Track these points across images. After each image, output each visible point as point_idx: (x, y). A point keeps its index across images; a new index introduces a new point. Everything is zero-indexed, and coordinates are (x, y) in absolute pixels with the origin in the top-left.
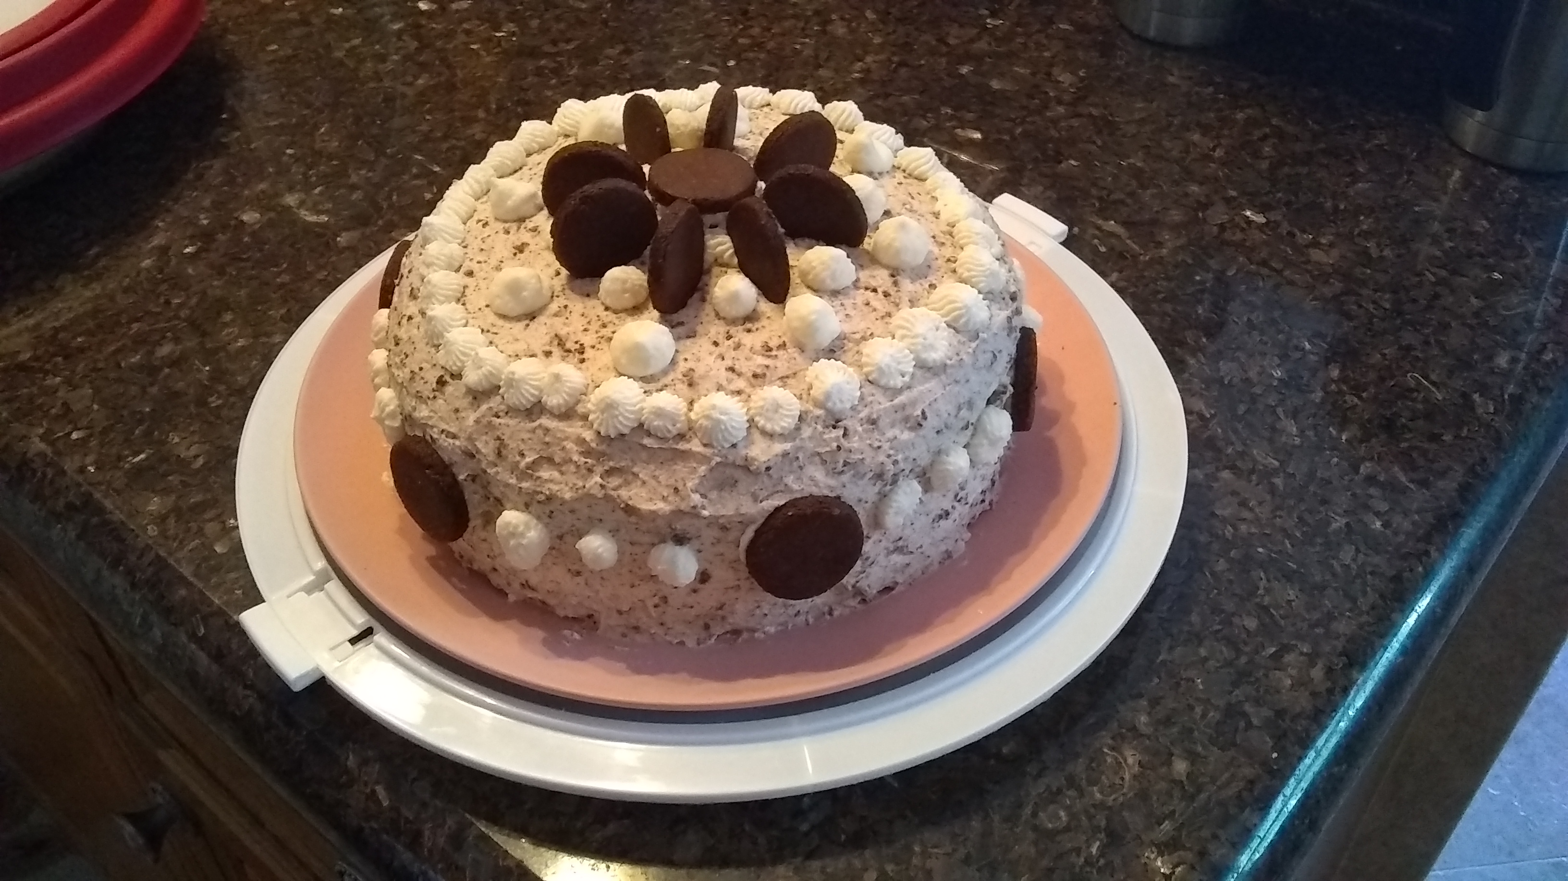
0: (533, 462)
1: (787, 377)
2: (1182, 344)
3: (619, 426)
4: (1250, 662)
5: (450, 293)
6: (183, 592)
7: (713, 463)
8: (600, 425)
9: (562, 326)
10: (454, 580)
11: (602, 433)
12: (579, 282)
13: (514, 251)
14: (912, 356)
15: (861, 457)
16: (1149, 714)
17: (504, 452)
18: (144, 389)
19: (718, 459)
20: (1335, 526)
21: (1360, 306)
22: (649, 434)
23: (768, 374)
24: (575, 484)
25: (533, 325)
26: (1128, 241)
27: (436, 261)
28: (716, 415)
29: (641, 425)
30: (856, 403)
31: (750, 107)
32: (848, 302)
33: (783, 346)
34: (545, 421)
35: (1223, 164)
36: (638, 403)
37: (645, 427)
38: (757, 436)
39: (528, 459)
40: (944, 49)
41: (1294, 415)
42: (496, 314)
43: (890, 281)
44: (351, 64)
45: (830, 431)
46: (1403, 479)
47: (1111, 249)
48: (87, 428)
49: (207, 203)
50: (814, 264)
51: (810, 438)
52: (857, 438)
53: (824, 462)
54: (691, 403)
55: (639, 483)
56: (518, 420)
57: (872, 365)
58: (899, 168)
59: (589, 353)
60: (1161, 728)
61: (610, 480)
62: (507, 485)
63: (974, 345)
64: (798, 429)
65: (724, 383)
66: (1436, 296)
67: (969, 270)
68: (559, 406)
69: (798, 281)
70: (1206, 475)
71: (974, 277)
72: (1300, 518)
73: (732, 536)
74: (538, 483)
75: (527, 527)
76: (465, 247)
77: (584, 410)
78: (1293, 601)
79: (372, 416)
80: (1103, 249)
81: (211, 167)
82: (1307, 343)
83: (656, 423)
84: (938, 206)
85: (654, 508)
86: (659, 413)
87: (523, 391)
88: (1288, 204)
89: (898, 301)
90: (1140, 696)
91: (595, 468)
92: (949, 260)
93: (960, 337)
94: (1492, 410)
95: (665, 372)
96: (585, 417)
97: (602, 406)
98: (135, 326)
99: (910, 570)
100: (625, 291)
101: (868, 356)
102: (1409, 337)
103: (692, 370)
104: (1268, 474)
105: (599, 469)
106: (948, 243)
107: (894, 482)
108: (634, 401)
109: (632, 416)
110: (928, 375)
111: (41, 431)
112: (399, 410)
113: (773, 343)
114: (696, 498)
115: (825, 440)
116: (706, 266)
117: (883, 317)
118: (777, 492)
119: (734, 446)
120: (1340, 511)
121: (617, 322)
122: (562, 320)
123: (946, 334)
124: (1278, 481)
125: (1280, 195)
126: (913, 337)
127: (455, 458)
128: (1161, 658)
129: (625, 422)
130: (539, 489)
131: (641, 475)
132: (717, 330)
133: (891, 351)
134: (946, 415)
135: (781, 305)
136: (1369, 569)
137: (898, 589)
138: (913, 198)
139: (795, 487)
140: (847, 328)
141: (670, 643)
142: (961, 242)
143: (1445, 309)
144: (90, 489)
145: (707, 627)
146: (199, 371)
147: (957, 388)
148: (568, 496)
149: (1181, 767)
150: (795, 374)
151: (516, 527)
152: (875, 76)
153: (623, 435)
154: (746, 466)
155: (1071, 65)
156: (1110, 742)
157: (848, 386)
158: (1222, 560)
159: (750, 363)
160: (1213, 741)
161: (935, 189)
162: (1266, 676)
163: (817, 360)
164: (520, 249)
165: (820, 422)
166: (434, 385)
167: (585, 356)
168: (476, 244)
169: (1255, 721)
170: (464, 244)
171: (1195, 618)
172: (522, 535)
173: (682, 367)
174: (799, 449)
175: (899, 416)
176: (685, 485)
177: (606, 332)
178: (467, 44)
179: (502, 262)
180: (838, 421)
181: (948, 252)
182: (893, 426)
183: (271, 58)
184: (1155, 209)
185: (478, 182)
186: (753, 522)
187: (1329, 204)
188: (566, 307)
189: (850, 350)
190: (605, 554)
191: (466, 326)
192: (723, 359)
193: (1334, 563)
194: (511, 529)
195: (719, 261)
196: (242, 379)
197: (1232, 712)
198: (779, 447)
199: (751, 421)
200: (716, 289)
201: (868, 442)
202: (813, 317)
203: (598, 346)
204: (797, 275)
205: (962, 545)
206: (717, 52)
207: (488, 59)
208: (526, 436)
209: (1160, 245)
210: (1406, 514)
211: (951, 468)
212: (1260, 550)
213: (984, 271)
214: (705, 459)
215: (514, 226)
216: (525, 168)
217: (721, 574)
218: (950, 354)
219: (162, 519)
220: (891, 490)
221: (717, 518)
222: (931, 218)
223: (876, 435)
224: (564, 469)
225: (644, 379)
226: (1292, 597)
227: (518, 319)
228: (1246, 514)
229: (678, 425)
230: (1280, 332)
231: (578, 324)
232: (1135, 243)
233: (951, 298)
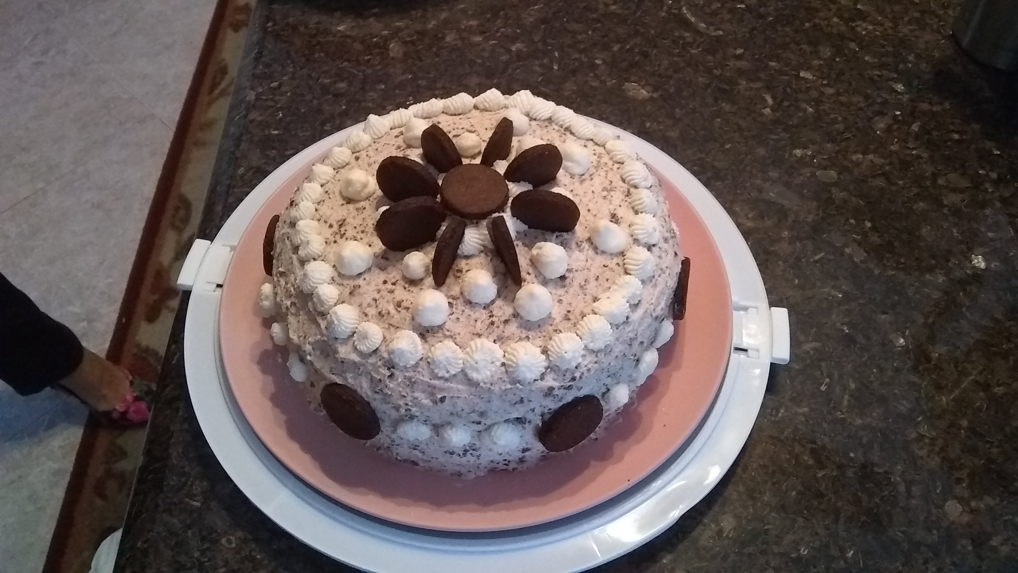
0: (282, 272)
1: (393, 326)
7: (324, 338)
9: (352, 217)
11: (301, 284)
14: (462, 366)
15: (391, 393)
18: (313, 99)
19: (327, 339)
22: (312, 300)
23: (385, 317)
25: (345, 206)
26: (847, 397)
29: (312, 294)
30: (409, 366)
32: (467, 311)
33: (407, 309)
34: (295, 257)
37: (313, 297)
38: (349, 342)
39: (282, 270)
40: (928, 183)
42: (340, 188)
43: (506, 317)
45: (384, 369)
49: (443, 16)
51: (372, 364)
52: (395, 383)
53: (371, 381)
54: (341, 302)
55: (297, 320)
56: (290, 247)
57: (434, 355)
58: (623, 255)
59: (341, 240)
61: (292, 307)
63: (509, 386)
64: (370, 355)
65: (364, 305)
67: (552, 346)
68: (301, 257)
71: (551, 351)
73: (318, 377)
75: (267, 298)
76: (374, 142)
83: (316, 300)
84: (603, 296)
85: (293, 337)
86: (320, 297)
87: (298, 238)
89: (492, 332)
91: (291, 297)
92: (556, 330)
93: (504, 376)
95: (350, 277)
96: (303, 271)
99: (429, 465)
101: (438, 348)
103: (360, 286)
105: (293, 299)
106: (572, 321)
110: (466, 382)
113: (404, 304)
114: (309, 348)
115: (378, 371)
117: (474, 334)
118: (341, 376)
119: (336, 339)
122: (356, 213)
123: (495, 369)
126: (471, 357)
127: (274, 243)
129: (307, 289)
130: (277, 286)
131: (300, 317)
132: (394, 275)
133: (449, 355)
134: (459, 409)
135: (436, 287)
137: (420, 467)
138: (597, 279)
139: (350, 380)
140: (449, 325)
146: (340, 106)
147: (478, 401)
148: (280, 300)
150: (398, 327)
152: (857, 171)
153: (306, 293)
154: (335, 352)
157: (412, 356)
159: (386, 305)
161: (618, 285)
163: (413, 329)
165: (383, 361)
167: (339, 240)
168: (379, 144)
170: (376, 140)
174: (363, 365)
175: (429, 390)
176: (309, 337)
177: (360, 236)
179: (375, 163)
180: (393, 368)
181: (564, 325)
182: (424, 392)
186: (327, 380)
188: (365, 208)
189: (438, 337)
191: (322, 185)
192: (378, 293)
198: (355, 357)
199: (353, 333)
201: (401, 389)
203: (349, 240)
205: (473, 475)
208: (287, 258)
209: (863, 415)
211: (446, 436)
214: (322, 334)
215: (404, 147)
218: (487, 381)
219: (249, 168)
220: (407, 420)
221: (314, 365)
223: (408, 390)
224: (285, 286)
225: (340, 275)
227: (344, 198)
229: (323, 309)
231: (357, 222)
232: (848, 401)
233: (515, 353)
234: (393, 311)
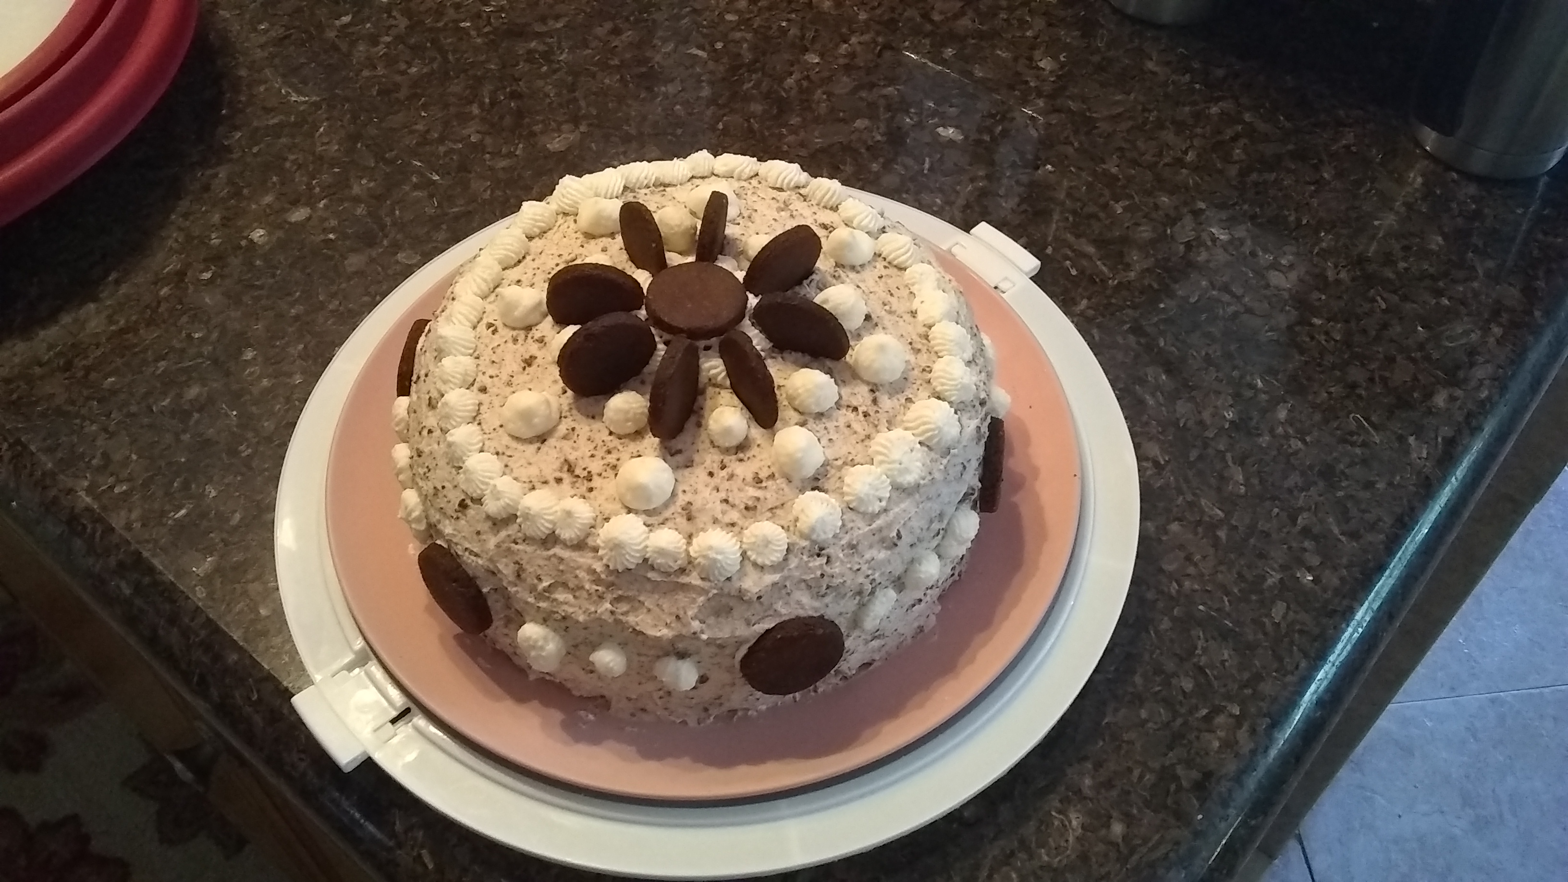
0: (550, 586)
1: (776, 508)
2: (1142, 381)
3: (626, 563)
4: (1185, 723)
5: (467, 414)
6: (235, 657)
7: (710, 595)
8: (609, 560)
9: (571, 451)
10: (480, 659)
11: (611, 568)
12: (584, 400)
13: (523, 365)
14: (889, 481)
15: (842, 581)
16: (1093, 777)
17: (523, 576)
18: (177, 435)
19: (715, 591)
20: (1270, 581)
21: (1312, 338)
22: (652, 568)
23: (759, 507)
24: (588, 609)
25: (544, 448)
26: (1099, 263)
27: (452, 380)
28: (712, 555)
29: (646, 560)
30: (838, 531)
31: (739, 179)
32: (831, 425)
33: (772, 476)
34: (557, 550)
35: (1195, 169)
36: (641, 543)
37: (649, 563)
38: (749, 568)
39: (545, 584)
40: (929, 27)
41: (1241, 461)
42: (509, 435)
43: (869, 397)
44: (344, 47)
45: (815, 560)
46: (1336, 531)
47: (1082, 272)
48: (129, 480)
49: (216, 218)
50: (800, 391)
51: (797, 567)
52: (838, 564)
53: (809, 587)
54: (690, 537)
55: (645, 611)
56: (534, 548)
57: (853, 495)
58: (880, 255)
59: (596, 482)
60: (1103, 791)
61: (619, 605)
62: (527, 603)
63: (945, 461)
64: (785, 559)
65: (720, 516)
66: (1385, 326)
67: (943, 384)
68: (571, 540)
69: (786, 403)
70: (1157, 528)
71: (947, 391)
72: (1240, 575)
73: (728, 651)
74: (555, 603)
75: (545, 639)
76: (477, 358)
77: (593, 544)
78: (1226, 661)
79: (399, 516)
80: (1074, 272)
81: (216, 175)
82: (1259, 381)
83: (659, 561)
84: (916, 304)
85: (659, 634)
86: (661, 552)
87: (539, 525)
88: (1253, 218)
89: (876, 422)
90: (1085, 758)
91: (605, 595)
92: (924, 370)
93: (933, 455)
94: (1424, 455)
95: (666, 505)
96: (596, 550)
97: (611, 545)
98: (162, 364)
99: (887, 648)
100: (628, 420)
101: (849, 485)
102: (1356, 374)
103: (690, 503)
104: (1212, 526)
105: (609, 596)
106: (924, 350)
107: (872, 593)
108: (639, 540)
109: (638, 555)
110: (903, 495)
111: (86, 484)
112: (424, 515)
113: (763, 475)
114: (696, 625)
115: (810, 568)
116: (701, 385)
117: (863, 441)
118: (767, 616)
119: (729, 579)
120: (1276, 566)
121: (620, 447)
122: (571, 443)
123: (919, 455)
124: (1222, 534)
125: (1246, 207)
126: (889, 463)
127: (478, 574)
128: (1106, 721)
129: (632, 560)
130: (555, 610)
131: (646, 604)
132: (711, 459)
133: (869, 479)
134: (919, 531)
135: (770, 431)
136: (1298, 627)
137: (875, 664)
138: (892, 295)
139: (783, 611)
140: (830, 454)
141: (674, 722)
142: (936, 349)
143: (1392, 341)
144: (138, 546)
145: (706, 710)
146: (227, 415)
147: (929, 504)
148: (581, 618)
149: (1118, 829)
150: (783, 504)
151: (536, 641)
152: (860, 62)
153: (630, 569)
154: (740, 596)
155: (1053, 48)
156: (1058, 805)
157: (831, 517)
158: (1166, 618)
159: (742, 495)
160: (1147, 804)
161: (913, 285)
162: (1198, 738)
163: (802, 491)
164: (529, 362)
165: (806, 552)
166: (457, 506)
167: (592, 484)
168: (487, 355)
169: (1185, 783)
170: (476, 354)
171: (1138, 679)
172: (542, 648)
173: (682, 500)
174: (786, 578)
175: (877, 537)
176: (685, 613)
177: (611, 459)
178: (456, 21)
179: (512, 376)
180: (822, 549)
181: (923, 360)
182: (871, 547)
183: (263, 39)
184: (1126, 225)
185: (485, 281)
186: (746, 641)
187: (1292, 218)
188: (573, 429)
189: (833, 476)
190: (615, 668)
191: (482, 451)
192: (718, 491)
193: (1266, 620)
194: (531, 643)
195: (713, 381)
196: (268, 425)
197: (1167, 775)
198: (770, 578)
199: (744, 554)
200: (711, 422)
201: (849, 566)
202: (799, 455)
203: (604, 474)
204: (784, 396)
205: (933, 618)
206: (705, 30)
207: (479, 40)
208: (542, 563)
209: (1128, 267)
210: (1335, 568)
211: (922, 576)
212: (1201, 607)
213: (957, 385)
214: (703, 591)
215: (522, 334)
216: (528, 258)
217: (719, 677)
218: (923, 474)
219: (207, 580)
220: (869, 600)
221: (716, 639)
222: (907, 317)
223: (856, 559)
224: (577, 594)
225: (648, 513)
226: (1226, 657)
227: (530, 441)
228: (1191, 570)
229: (679, 562)
230: (1235, 368)
231: (585, 448)
232: (1105, 265)
233: (925, 419)
234: (759, 493)
